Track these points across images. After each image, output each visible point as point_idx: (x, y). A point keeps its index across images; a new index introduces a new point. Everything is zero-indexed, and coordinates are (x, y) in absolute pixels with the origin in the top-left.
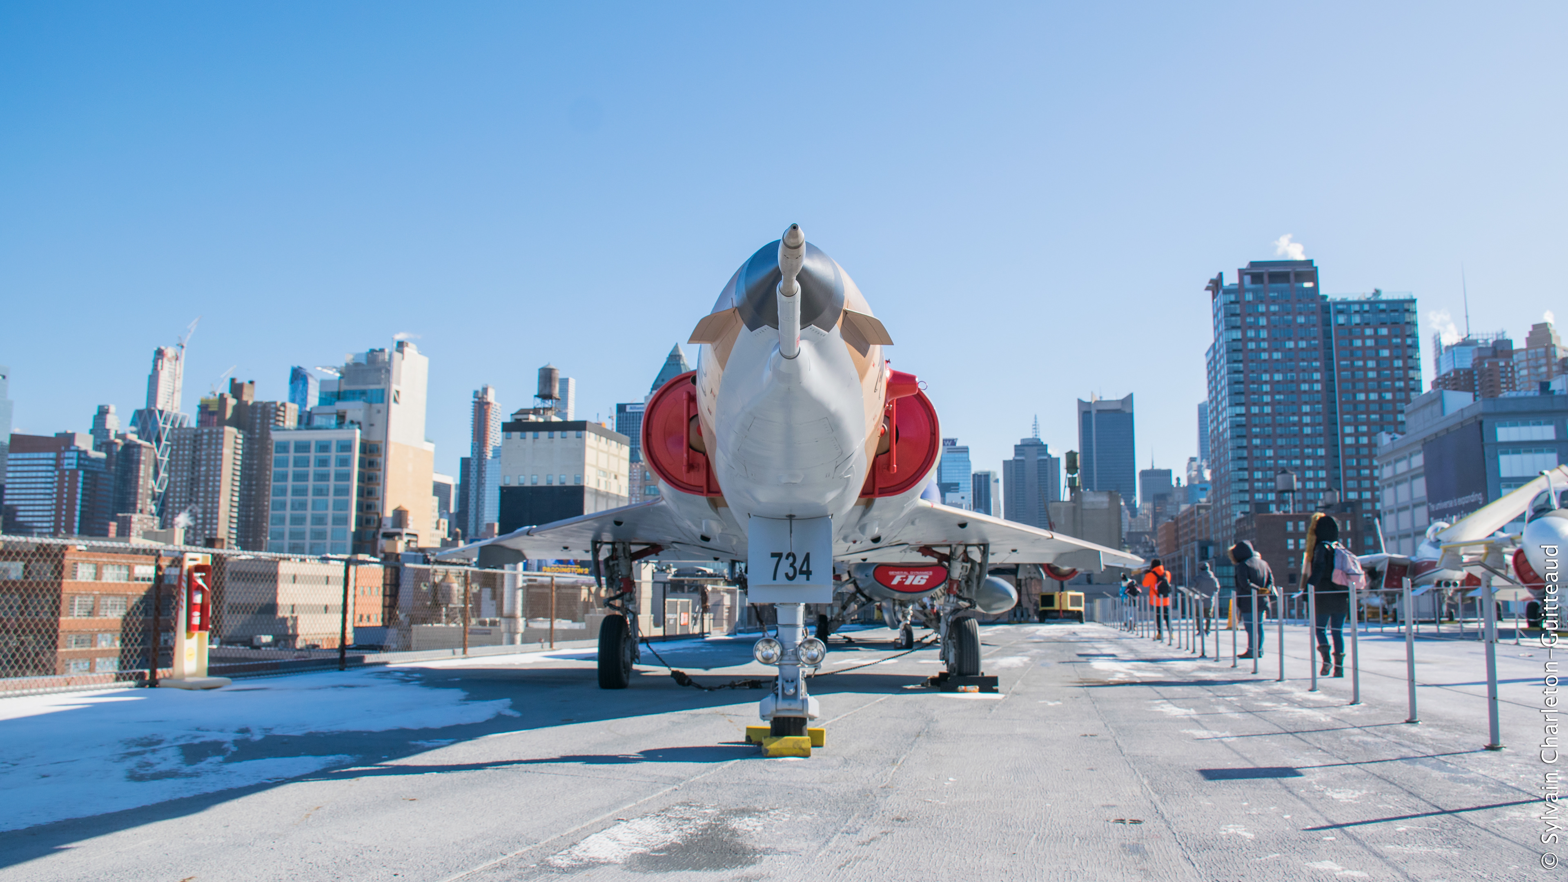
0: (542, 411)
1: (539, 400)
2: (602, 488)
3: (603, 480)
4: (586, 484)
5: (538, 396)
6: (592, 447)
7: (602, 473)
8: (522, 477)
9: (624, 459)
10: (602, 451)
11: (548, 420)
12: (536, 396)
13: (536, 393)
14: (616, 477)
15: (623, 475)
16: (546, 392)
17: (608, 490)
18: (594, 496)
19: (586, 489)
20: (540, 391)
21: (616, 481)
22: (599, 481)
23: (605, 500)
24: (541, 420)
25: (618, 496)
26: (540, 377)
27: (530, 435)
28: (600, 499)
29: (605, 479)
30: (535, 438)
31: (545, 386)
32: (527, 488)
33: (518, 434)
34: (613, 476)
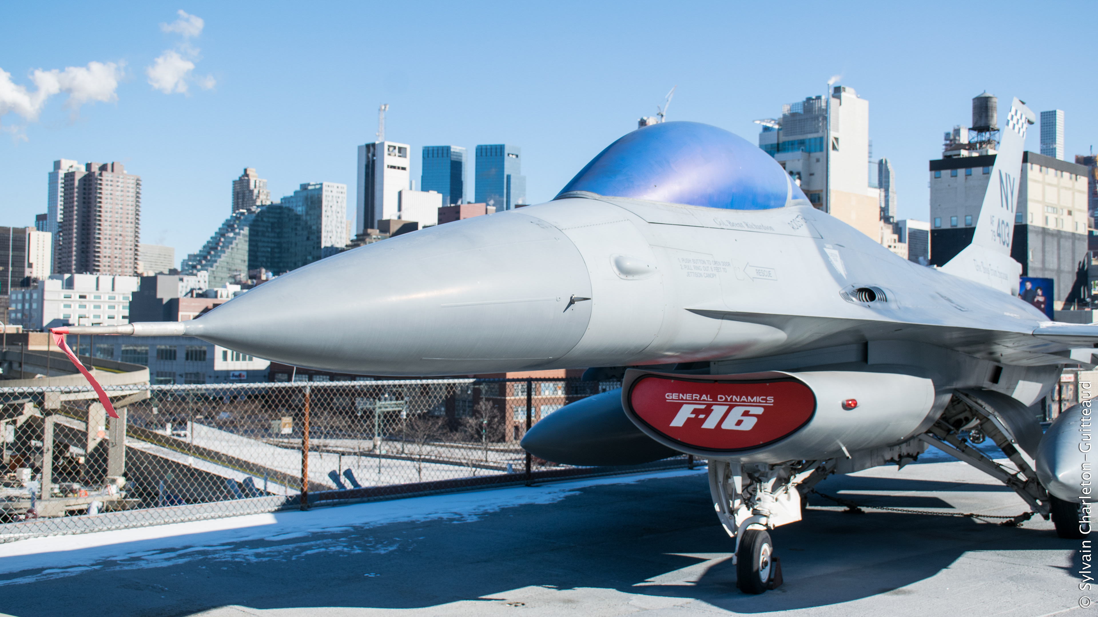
0: (978, 146)
1: (974, 133)
2: (1052, 226)
3: (1052, 218)
4: (1029, 223)
5: (973, 129)
6: (1035, 181)
7: (1050, 210)
8: (954, 219)
9: (1080, 191)
10: (1050, 185)
11: (984, 154)
12: (970, 129)
13: (971, 126)
14: (1070, 213)
15: (1080, 211)
16: (982, 123)
17: (1060, 228)
18: (1040, 237)
19: (1030, 228)
20: (975, 123)
21: (1070, 217)
22: (1047, 218)
23: (1056, 239)
24: (975, 154)
25: (1073, 234)
26: (975, 108)
27: (961, 172)
28: (1048, 239)
29: (1056, 216)
30: (968, 175)
31: (981, 117)
32: (961, 230)
33: (949, 172)
34: (1066, 212)
